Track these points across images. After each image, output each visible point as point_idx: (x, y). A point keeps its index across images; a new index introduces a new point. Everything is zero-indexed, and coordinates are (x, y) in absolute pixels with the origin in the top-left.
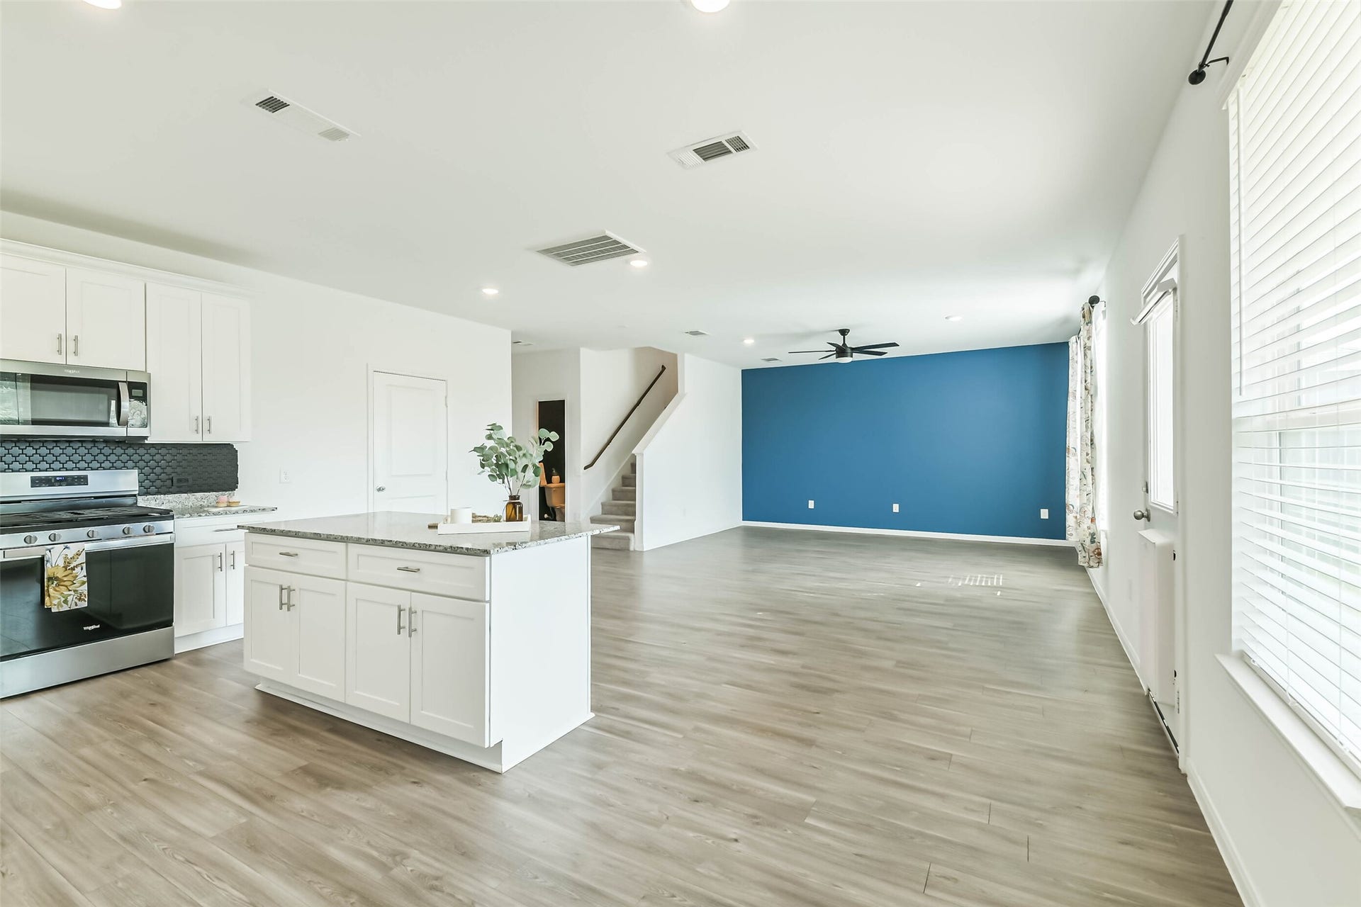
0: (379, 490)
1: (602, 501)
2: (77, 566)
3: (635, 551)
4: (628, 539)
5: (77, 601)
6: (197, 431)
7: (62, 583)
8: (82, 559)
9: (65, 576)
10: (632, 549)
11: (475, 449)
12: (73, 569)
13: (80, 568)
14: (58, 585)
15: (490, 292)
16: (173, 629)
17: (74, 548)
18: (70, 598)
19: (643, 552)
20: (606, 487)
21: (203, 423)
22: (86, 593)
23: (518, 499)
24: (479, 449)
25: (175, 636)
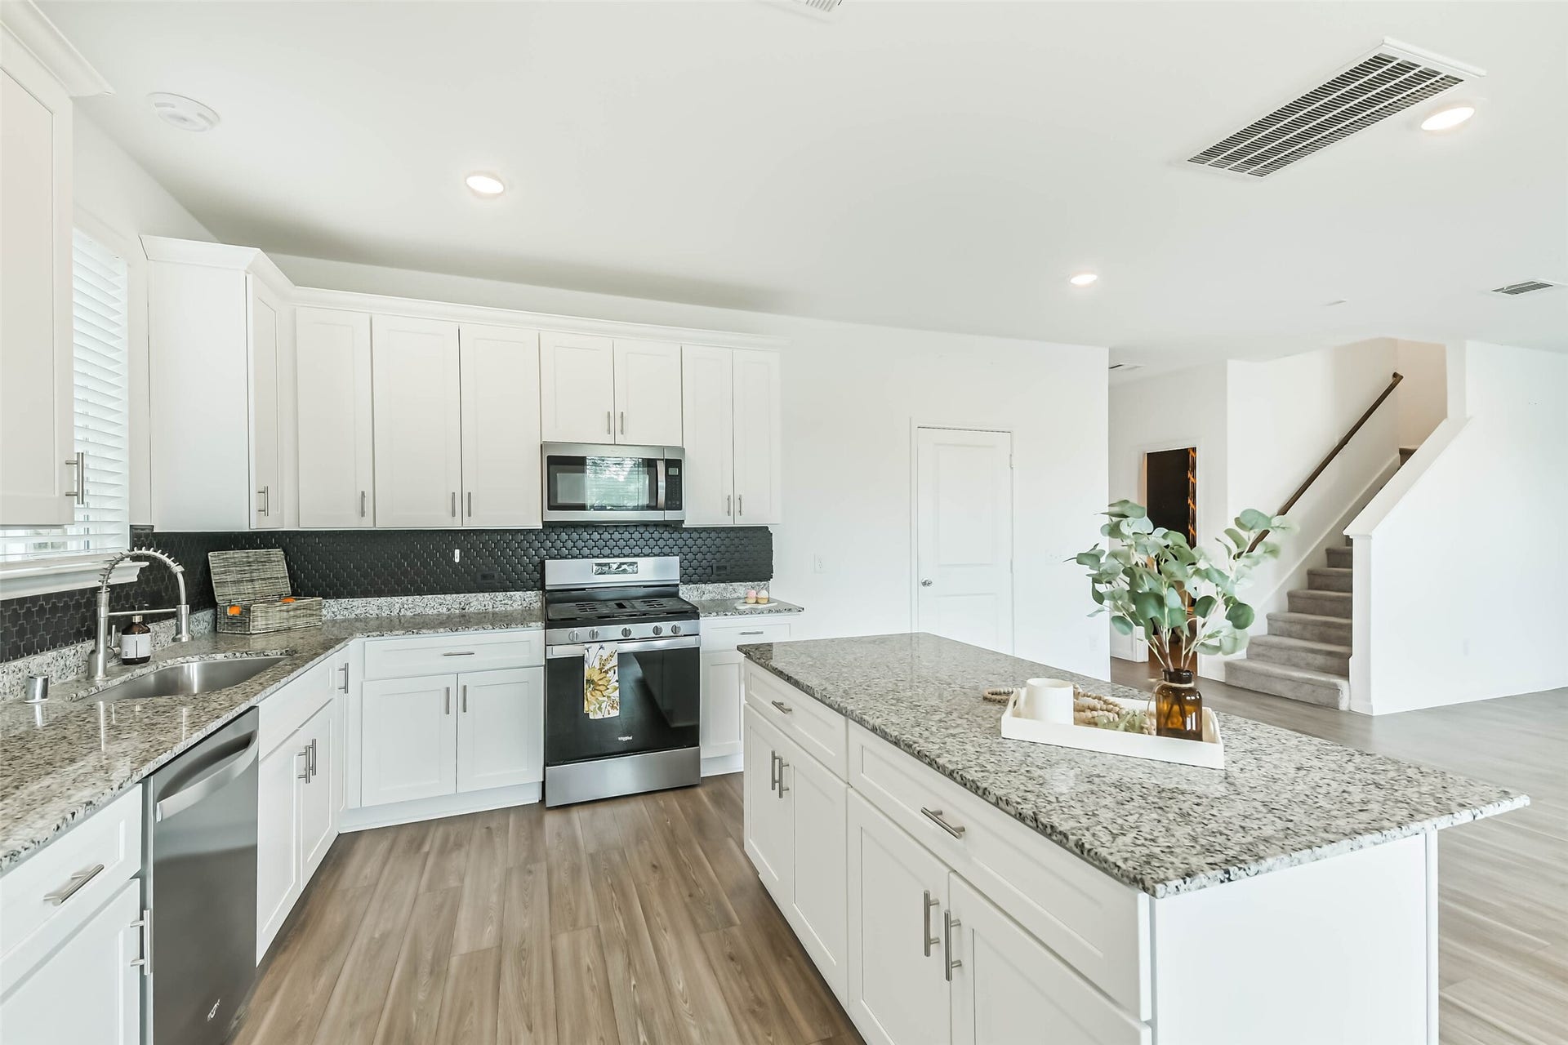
0: (925, 584)
1: (1269, 612)
2: (610, 669)
3: (1350, 712)
4: (1336, 690)
5: (609, 708)
6: (729, 512)
7: (598, 688)
8: (615, 661)
9: (600, 679)
10: (1343, 706)
11: (1081, 559)
12: (606, 672)
13: (613, 671)
14: (594, 689)
15: (1084, 280)
16: (699, 750)
17: (610, 648)
18: (603, 705)
19: (1370, 717)
20: (1276, 588)
21: (734, 503)
22: (618, 699)
23: (1188, 681)
24: (1090, 557)
25: (701, 757)
